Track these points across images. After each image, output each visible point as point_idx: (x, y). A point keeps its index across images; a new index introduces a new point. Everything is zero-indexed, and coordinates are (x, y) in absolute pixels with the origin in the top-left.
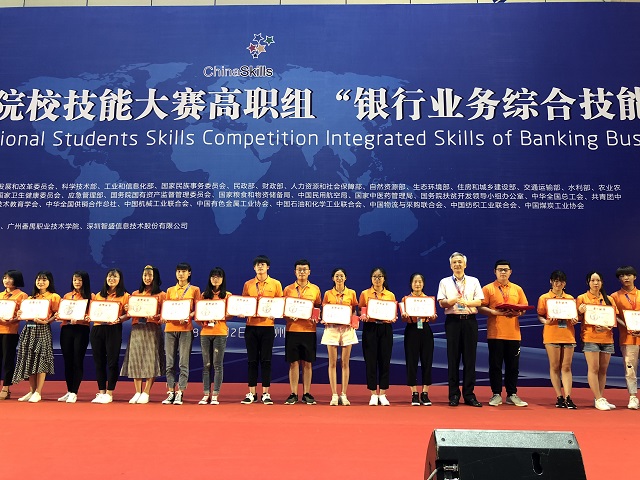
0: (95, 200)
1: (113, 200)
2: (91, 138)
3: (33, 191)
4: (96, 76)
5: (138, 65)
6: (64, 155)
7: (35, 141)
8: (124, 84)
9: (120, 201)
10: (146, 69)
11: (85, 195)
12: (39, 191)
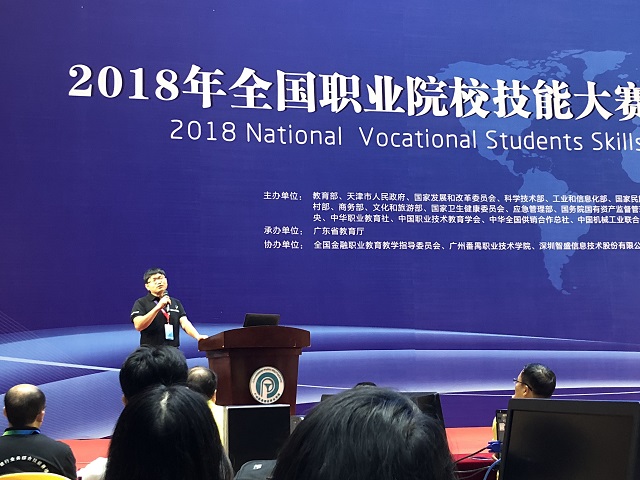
0: (545, 215)
1: (565, 215)
2: (529, 140)
3: (471, 203)
4: (525, 63)
5: (572, 52)
6: (502, 159)
7: (466, 143)
8: (558, 74)
9: (573, 216)
10: (581, 56)
11: (533, 208)
12: (480, 204)
